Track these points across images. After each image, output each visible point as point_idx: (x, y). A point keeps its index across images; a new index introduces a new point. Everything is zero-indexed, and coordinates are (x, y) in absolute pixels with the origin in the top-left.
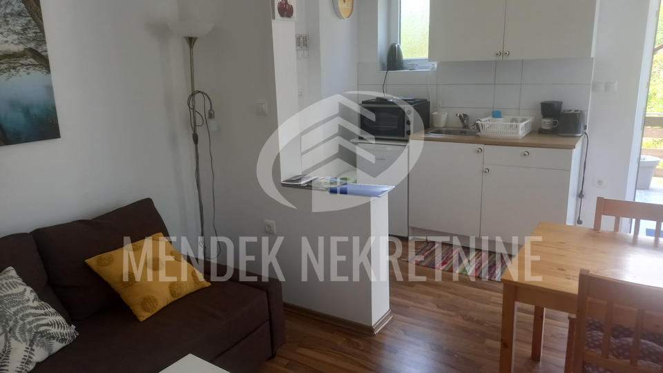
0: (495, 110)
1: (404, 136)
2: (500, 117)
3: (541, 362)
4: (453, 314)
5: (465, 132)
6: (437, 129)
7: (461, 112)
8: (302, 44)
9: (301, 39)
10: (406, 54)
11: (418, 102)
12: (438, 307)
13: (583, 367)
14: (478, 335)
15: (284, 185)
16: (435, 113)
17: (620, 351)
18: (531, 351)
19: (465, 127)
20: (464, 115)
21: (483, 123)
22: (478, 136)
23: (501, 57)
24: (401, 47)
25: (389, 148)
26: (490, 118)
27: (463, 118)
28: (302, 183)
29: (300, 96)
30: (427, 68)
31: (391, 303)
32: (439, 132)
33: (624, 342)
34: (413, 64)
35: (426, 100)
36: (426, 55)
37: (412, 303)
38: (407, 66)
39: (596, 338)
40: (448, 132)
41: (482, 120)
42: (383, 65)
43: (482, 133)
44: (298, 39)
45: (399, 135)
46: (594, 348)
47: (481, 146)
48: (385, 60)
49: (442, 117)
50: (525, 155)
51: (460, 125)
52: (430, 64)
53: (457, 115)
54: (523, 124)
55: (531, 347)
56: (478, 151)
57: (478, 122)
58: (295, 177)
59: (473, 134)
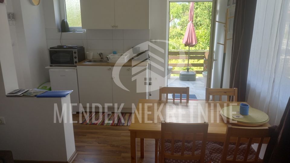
0: (114, 51)
1: (74, 64)
2: (116, 54)
3: (144, 158)
4: (106, 145)
5: (102, 61)
6: (89, 60)
7: (99, 52)
8: (11, 18)
9: (11, 15)
10: (71, 25)
11: (79, 48)
12: (99, 143)
13: (165, 161)
14: (118, 153)
15: (8, 96)
16: (87, 53)
17: (176, 150)
18: (140, 154)
19: (102, 58)
20: (101, 53)
21: (110, 57)
22: (108, 62)
23: (114, 28)
24: (67, 21)
25: (67, 70)
26: (112, 54)
27: (101, 55)
28: (19, 94)
29: (13, 45)
30: (82, 31)
31: (76, 147)
32: (90, 61)
33: (177, 145)
34: (74, 29)
35: (83, 47)
36: (80, 26)
37: (86, 144)
38: (71, 30)
39: (167, 146)
40: (95, 61)
41: (109, 55)
42: (59, 30)
43: (110, 61)
44: (9, 15)
45: (71, 64)
46: (167, 151)
47: (110, 67)
48: (60, 27)
49: (91, 54)
50: (129, 70)
51: (100, 58)
52: (83, 30)
53: (98, 53)
54: (126, 57)
55: (140, 153)
56: (109, 69)
57: (108, 56)
58: (14, 91)
59: (106, 62)
